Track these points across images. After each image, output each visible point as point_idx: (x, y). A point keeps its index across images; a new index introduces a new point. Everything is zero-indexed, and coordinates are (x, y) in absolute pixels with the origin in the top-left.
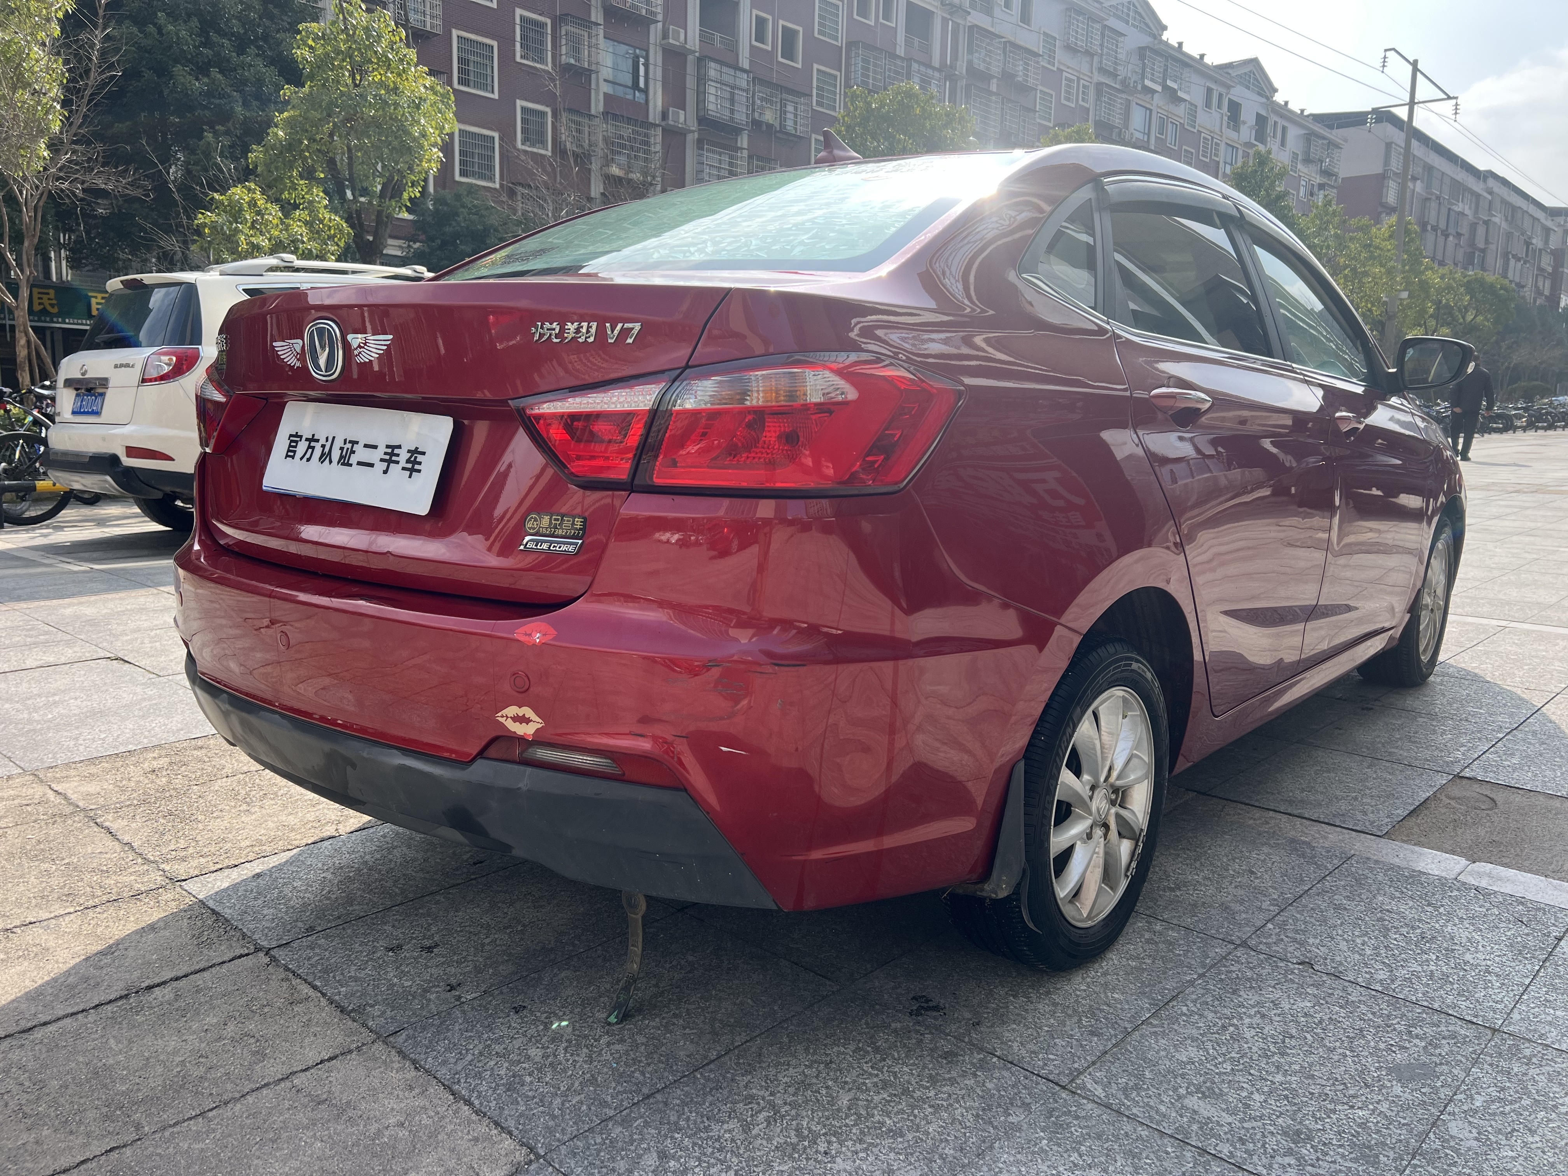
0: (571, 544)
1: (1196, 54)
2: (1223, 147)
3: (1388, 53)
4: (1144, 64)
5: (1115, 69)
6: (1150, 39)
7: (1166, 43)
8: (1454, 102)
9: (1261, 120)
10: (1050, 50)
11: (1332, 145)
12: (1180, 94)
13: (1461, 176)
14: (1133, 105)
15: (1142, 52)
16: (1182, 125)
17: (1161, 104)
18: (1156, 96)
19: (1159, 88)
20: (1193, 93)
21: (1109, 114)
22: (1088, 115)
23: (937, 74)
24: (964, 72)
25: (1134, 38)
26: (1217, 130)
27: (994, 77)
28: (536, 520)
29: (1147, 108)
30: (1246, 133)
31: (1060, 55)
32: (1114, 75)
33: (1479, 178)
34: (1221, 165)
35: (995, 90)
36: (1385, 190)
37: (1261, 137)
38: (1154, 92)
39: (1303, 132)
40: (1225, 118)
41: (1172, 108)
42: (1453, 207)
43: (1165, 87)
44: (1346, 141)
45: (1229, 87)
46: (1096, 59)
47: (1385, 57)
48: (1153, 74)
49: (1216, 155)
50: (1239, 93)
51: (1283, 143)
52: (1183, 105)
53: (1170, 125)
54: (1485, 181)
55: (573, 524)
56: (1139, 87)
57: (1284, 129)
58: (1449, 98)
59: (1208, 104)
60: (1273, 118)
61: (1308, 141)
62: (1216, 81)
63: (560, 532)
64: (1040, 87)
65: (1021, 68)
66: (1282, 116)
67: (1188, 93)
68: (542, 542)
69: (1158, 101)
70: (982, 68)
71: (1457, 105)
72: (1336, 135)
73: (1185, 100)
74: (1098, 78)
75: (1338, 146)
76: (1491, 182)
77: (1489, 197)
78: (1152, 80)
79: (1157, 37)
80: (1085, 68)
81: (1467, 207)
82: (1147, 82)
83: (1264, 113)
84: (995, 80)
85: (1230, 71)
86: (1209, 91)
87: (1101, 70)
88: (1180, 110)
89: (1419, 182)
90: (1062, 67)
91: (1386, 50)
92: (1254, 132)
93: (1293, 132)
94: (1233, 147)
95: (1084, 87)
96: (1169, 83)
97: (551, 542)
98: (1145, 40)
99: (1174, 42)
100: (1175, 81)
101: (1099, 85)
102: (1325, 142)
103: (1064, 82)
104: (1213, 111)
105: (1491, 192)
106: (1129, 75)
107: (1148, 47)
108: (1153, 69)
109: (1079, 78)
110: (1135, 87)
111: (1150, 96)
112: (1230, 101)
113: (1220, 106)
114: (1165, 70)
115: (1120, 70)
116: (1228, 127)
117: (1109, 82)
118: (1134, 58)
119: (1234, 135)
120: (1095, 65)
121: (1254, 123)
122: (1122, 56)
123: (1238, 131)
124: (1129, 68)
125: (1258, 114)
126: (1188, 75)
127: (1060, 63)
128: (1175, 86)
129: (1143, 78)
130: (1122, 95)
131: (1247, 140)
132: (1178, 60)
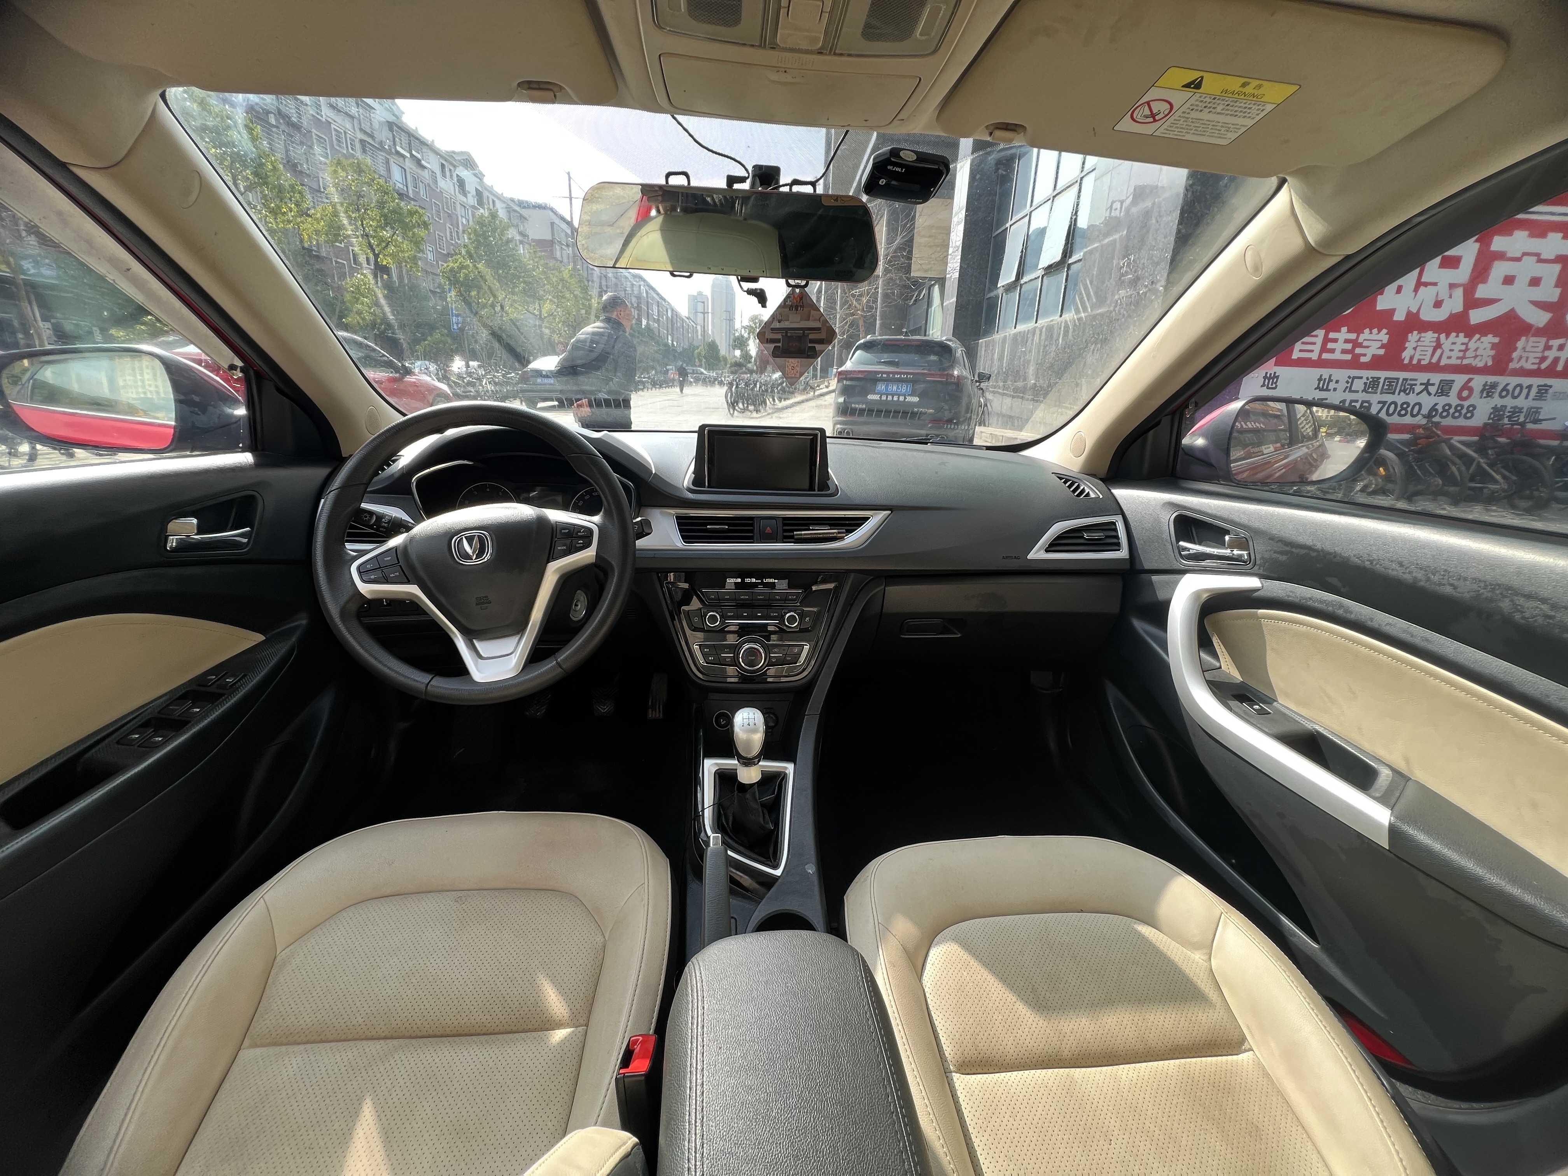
2: (458, 206)
4: (394, 135)
5: (372, 132)
6: (394, 118)
7: (406, 125)
9: (479, 194)
10: (316, 103)
11: (522, 218)
12: (423, 162)
14: (391, 163)
15: (391, 126)
16: (429, 184)
17: (411, 167)
18: (407, 160)
19: (408, 155)
20: (432, 163)
25: (383, 115)
26: (453, 193)
29: (402, 167)
30: (471, 200)
31: (326, 110)
32: (374, 138)
34: (460, 218)
38: (405, 156)
40: (456, 186)
41: (419, 171)
43: (412, 155)
44: (530, 216)
45: (455, 166)
46: (356, 122)
48: (401, 144)
49: (455, 210)
50: (462, 172)
51: (494, 210)
52: (426, 171)
53: (420, 183)
56: (393, 150)
57: (494, 202)
59: (444, 174)
60: (486, 194)
61: (509, 212)
62: (446, 160)
64: (314, 131)
66: (491, 194)
67: (429, 163)
69: (409, 164)
72: (523, 211)
73: (427, 168)
74: (360, 136)
75: (526, 219)
78: (402, 148)
82: (398, 148)
83: (479, 188)
84: (272, 115)
85: (454, 156)
86: (443, 166)
87: (361, 129)
88: (425, 174)
90: (330, 120)
92: (476, 199)
93: (499, 205)
94: (465, 207)
95: (351, 139)
96: (414, 152)
98: (391, 118)
100: (418, 153)
101: (362, 141)
102: (519, 215)
103: (334, 133)
104: (447, 180)
106: (384, 139)
107: (394, 123)
108: (401, 140)
109: (345, 133)
110: (390, 150)
111: (402, 159)
112: (457, 175)
113: (451, 176)
114: (410, 144)
115: (376, 134)
116: (459, 192)
117: (370, 140)
118: (386, 129)
119: (465, 199)
120: (355, 125)
121: (475, 193)
122: (376, 125)
123: (466, 196)
124: (384, 135)
125: (477, 190)
126: (426, 150)
127: (327, 116)
128: (419, 156)
129: (395, 144)
130: (382, 153)
131: (472, 204)
132: (417, 139)
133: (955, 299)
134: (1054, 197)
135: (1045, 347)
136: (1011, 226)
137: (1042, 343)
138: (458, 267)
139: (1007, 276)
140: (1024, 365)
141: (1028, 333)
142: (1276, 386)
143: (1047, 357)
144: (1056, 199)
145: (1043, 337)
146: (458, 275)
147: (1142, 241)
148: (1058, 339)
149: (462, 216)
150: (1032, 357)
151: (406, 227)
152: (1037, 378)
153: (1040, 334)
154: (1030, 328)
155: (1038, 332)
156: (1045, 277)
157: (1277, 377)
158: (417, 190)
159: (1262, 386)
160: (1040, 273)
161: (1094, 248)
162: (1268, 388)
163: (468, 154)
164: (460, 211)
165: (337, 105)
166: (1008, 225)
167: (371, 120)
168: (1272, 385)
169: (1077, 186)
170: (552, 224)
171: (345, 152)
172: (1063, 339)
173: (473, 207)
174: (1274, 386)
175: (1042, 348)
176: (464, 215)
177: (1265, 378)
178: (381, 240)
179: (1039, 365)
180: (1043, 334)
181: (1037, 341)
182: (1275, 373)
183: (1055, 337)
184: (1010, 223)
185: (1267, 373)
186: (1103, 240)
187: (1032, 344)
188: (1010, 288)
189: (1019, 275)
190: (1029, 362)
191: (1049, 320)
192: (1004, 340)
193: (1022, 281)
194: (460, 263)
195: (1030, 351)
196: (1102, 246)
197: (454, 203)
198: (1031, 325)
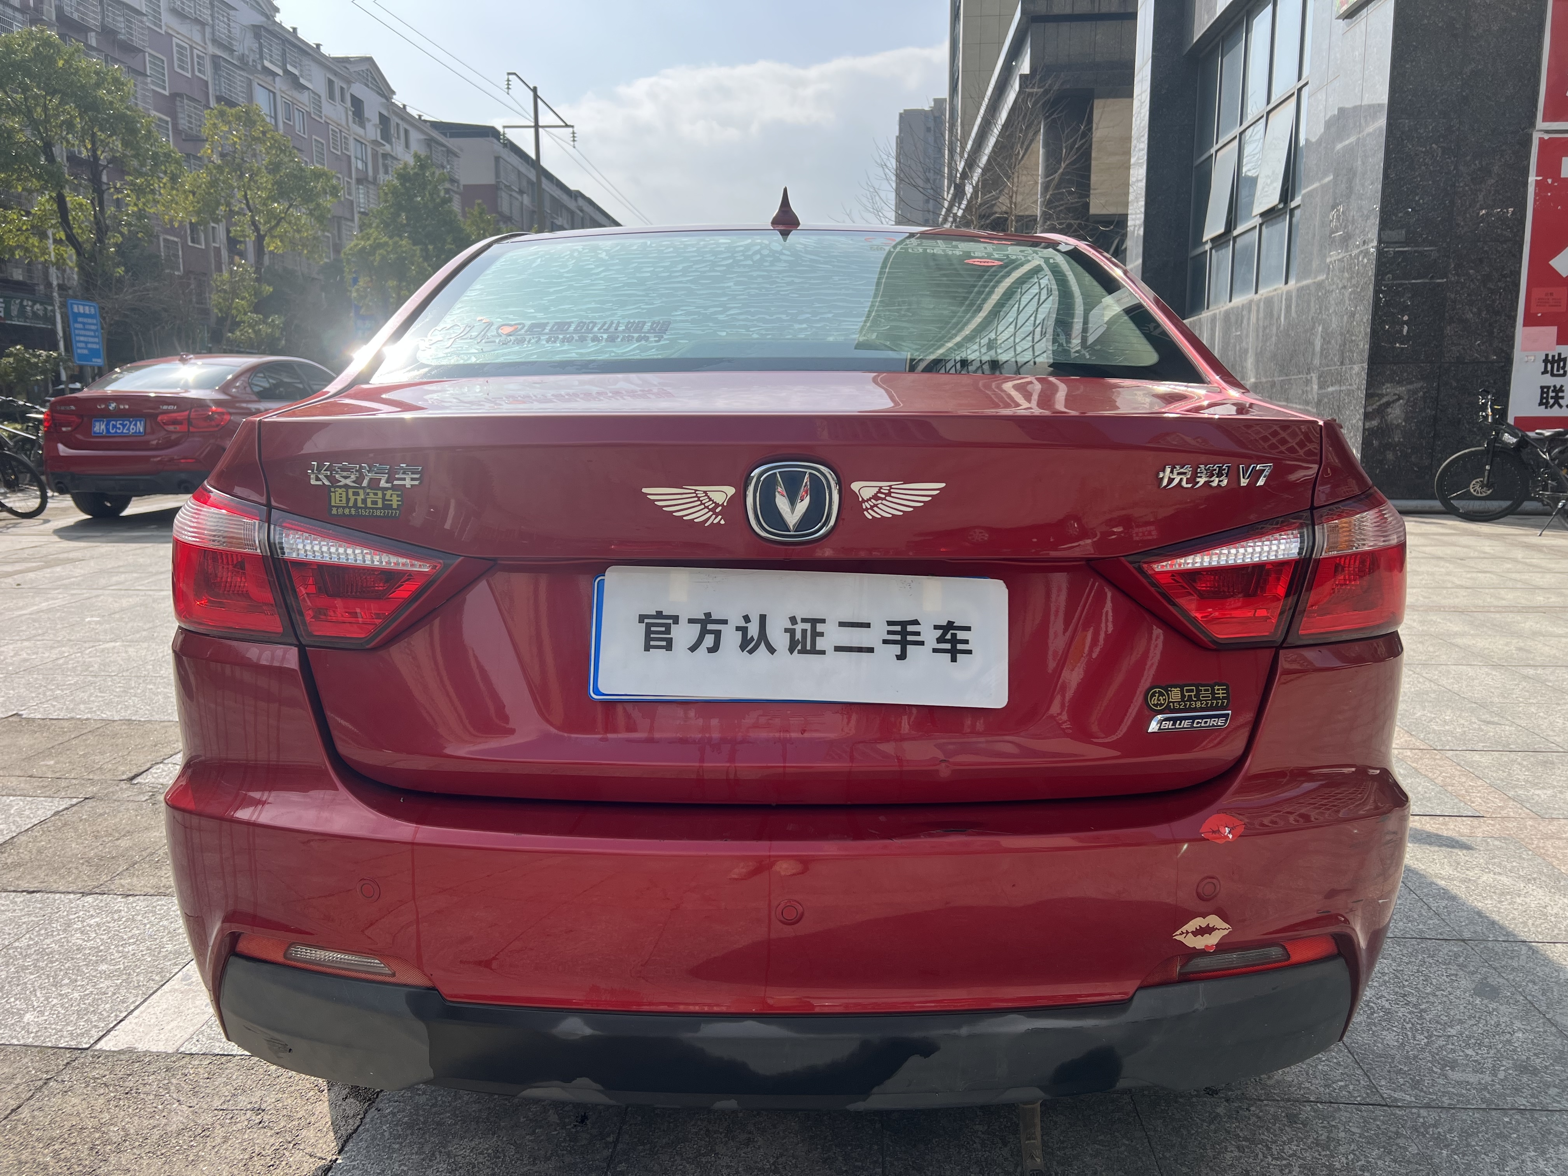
0: (1218, 716)
1: (312, 42)
2: (352, 142)
3: (511, 77)
5: (230, 43)
6: (264, 19)
7: (280, 25)
8: (571, 130)
9: (384, 120)
10: (154, 10)
11: (449, 152)
12: (302, 81)
13: (557, 193)
14: (255, 85)
15: (257, 31)
16: (309, 113)
17: (284, 88)
18: (277, 79)
19: (280, 72)
20: (316, 81)
21: (230, 91)
22: (207, 88)
23: (18, 15)
24: (54, 18)
25: (247, 16)
26: (344, 123)
27: (94, 30)
28: (1161, 694)
29: (270, 91)
30: (372, 132)
31: (167, 18)
32: (232, 51)
33: (571, 197)
34: (353, 160)
35: (94, 44)
36: (499, 199)
37: (386, 135)
38: (274, 74)
39: (422, 137)
40: (350, 113)
41: (296, 94)
42: (555, 221)
43: (286, 71)
44: (462, 150)
45: (349, 82)
46: (208, 30)
47: (508, 80)
48: (271, 56)
49: (346, 149)
50: (358, 90)
51: (407, 146)
52: (306, 93)
53: (296, 112)
54: (576, 200)
55: (1213, 693)
56: (259, 67)
57: (406, 131)
58: (567, 126)
59: (331, 96)
60: (395, 120)
62: (336, 74)
63: (1199, 704)
64: (148, 50)
65: (122, 25)
66: (403, 119)
67: (310, 81)
68: (1181, 719)
69: (280, 85)
70: (76, 16)
71: (574, 133)
72: (453, 143)
73: (308, 89)
74: (212, 50)
75: (456, 155)
76: (581, 202)
77: (581, 214)
78: (271, 62)
79: (270, 18)
80: (197, 38)
81: (565, 222)
82: (267, 64)
83: (385, 113)
84: (93, 34)
85: (348, 66)
86: (330, 83)
87: (215, 41)
88: (304, 98)
89: (525, 196)
90: (170, 32)
91: (509, 74)
92: (379, 131)
93: (414, 135)
94: (362, 143)
95: (198, 56)
96: (289, 68)
97: (1193, 718)
98: (259, 19)
99: (288, 26)
100: (296, 67)
101: (215, 58)
102: (444, 149)
103: (175, 48)
104: (337, 104)
105: (582, 211)
106: (246, 52)
107: (262, 26)
108: (271, 51)
109: (191, 47)
110: (255, 67)
111: (271, 78)
112: (352, 96)
113: (343, 100)
114: (284, 54)
115: (236, 46)
116: (354, 122)
117: (225, 55)
118: (250, 35)
119: (360, 131)
120: (207, 35)
121: (378, 122)
122: (236, 31)
123: (364, 127)
124: (245, 45)
125: (380, 114)
126: (307, 63)
127: (168, 27)
128: (296, 72)
129: (262, 57)
130: (242, 73)
131: (374, 138)
132: (294, 46)
133: (1140, 261)
134: (1268, 113)
135: (1265, 328)
136: (1217, 152)
137: (1261, 323)
138: (370, 245)
139: (1214, 227)
140: (1240, 356)
141: (1243, 310)
142: (1565, 372)
143: (1268, 344)
144: (1271, 115)
145: (1261, 315)
146: (371, 258)
147: (1350, 189)
148: (1279, 317)
149: (357, 158)
150: (1251, 342)
151: (309, 197)
152: (1257, 374)
153: (1258, 311)
154: (1245, 302)
155: (1254, 308)
156: (1264, 227)
157: (1565, 360)
158: (291, 123)
159: (1543, 373)
160: (1257, 221)
161: (1314, 190)
162: (1553, 375)
163: (370, 60)
164: (353, 149)
165: (183, 9)
166: (1213, 151)
167: (229, 25)
168: (1558, 370)
169: (1294, 99)
170: (497, 159)
171: (189, 75)
172: (1285, 318)
173: (375, 142)
174: (1561, 372)
175: (1261, 330)
176: (360, 157)
177: (1546, 361)
178: (271, 214)
179: (1259, 355)
180: (1261, 310)
181: (1255, 321)
182: (1560, 355)
183: (1275, 314)
184: (1216, 147)
185: (1547, 355)
186: (1322, 179)
187: (1248, 324)
188: (1219, 241)
189: (1231, 224)
190: (1246, 351)
191: (1271, 289)
192: (1213, 319)
193: (1235, 233)
194: (375, 239)
195: (1247, 336)
196: (1323, 186)
197: (345, 138)
198: (1251, 296)
